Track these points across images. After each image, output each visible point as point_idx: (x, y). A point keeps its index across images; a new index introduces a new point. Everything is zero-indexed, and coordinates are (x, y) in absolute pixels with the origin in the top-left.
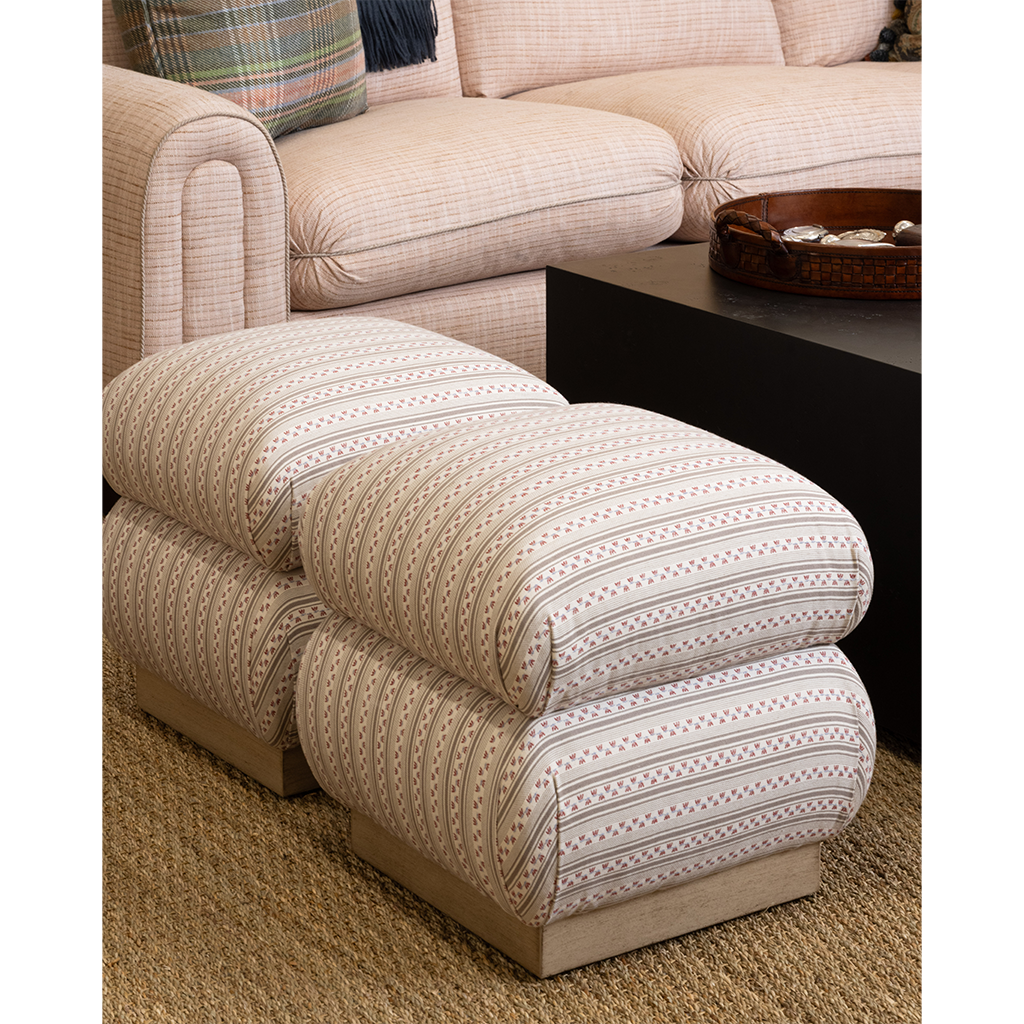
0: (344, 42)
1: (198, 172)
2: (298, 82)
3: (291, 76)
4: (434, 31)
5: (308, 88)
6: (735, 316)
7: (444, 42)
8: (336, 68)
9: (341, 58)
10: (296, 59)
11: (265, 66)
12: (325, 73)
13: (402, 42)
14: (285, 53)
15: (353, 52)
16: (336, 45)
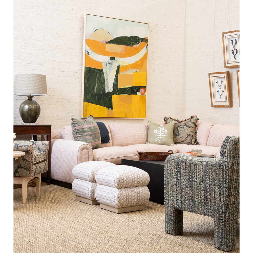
0: (99, 139)
1: (83, 150)
2: (94, 143)
3: (93, 142)
4: (109, 139)
5: (95, 144)
6: (142, 161)
7: (110, 141)
8: (98, 142)
9: (99, 141)
10: (94, 140)
11: (90, 141)
12: (97, 142)
13: (105, 140)
14: (92, 140)
15: (100, 140)
16: (98, 139)
